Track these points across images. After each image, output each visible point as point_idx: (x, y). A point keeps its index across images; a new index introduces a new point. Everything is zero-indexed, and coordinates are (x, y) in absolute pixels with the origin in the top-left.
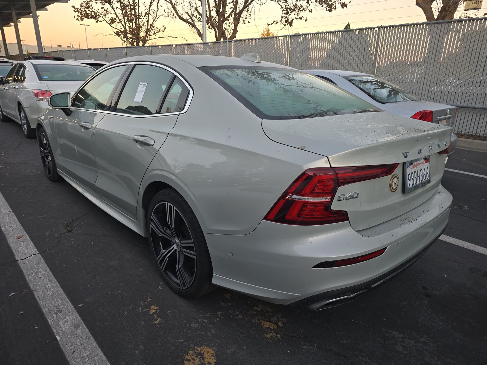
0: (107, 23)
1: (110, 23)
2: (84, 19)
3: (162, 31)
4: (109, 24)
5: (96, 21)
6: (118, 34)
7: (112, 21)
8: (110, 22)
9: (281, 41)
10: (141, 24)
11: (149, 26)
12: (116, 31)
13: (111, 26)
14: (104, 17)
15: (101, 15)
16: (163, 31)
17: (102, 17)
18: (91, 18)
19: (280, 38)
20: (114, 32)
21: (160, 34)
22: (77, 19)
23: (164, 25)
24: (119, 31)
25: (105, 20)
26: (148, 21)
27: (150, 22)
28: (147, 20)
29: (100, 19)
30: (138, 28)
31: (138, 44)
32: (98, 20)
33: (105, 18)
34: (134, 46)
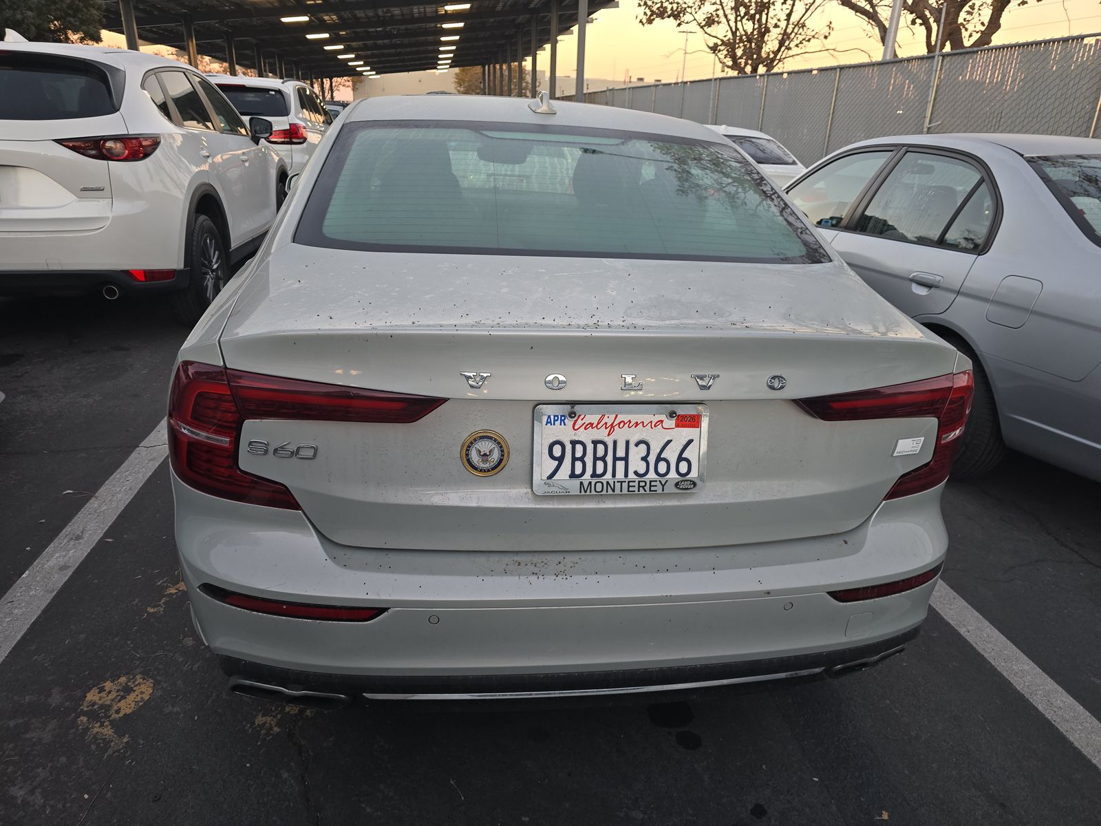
0: (699, 24)
1: (705, 26)
2: (654, 19)
3: (822, 37)
4: (702, 27)
5: (678, 22)
6: (714, 49)
7: (710, 21)
8: (704, 23)
9: (1090, 49)
10: (772, 22)
11: (791, 27)
12: (711, 42)
13: (706, 33)
14: (693, 13)
15: (688, 10)
16: (826, 37)
17: (691, 13)
18: (669, 17)
19: (1086, 41)
20: (708, 46)
21: (814, 45)
22: (641, 21)
23: (831, 23)
24: (720, 43)
25: (695, 19)
26: (789, 16)
27: (794, 18)
28: (788, 11)
29: (687, 17)
30: (763, 31)
31: (755, 70)
32: (682, 19)
33: (695, 15)
34: (744, 75)
